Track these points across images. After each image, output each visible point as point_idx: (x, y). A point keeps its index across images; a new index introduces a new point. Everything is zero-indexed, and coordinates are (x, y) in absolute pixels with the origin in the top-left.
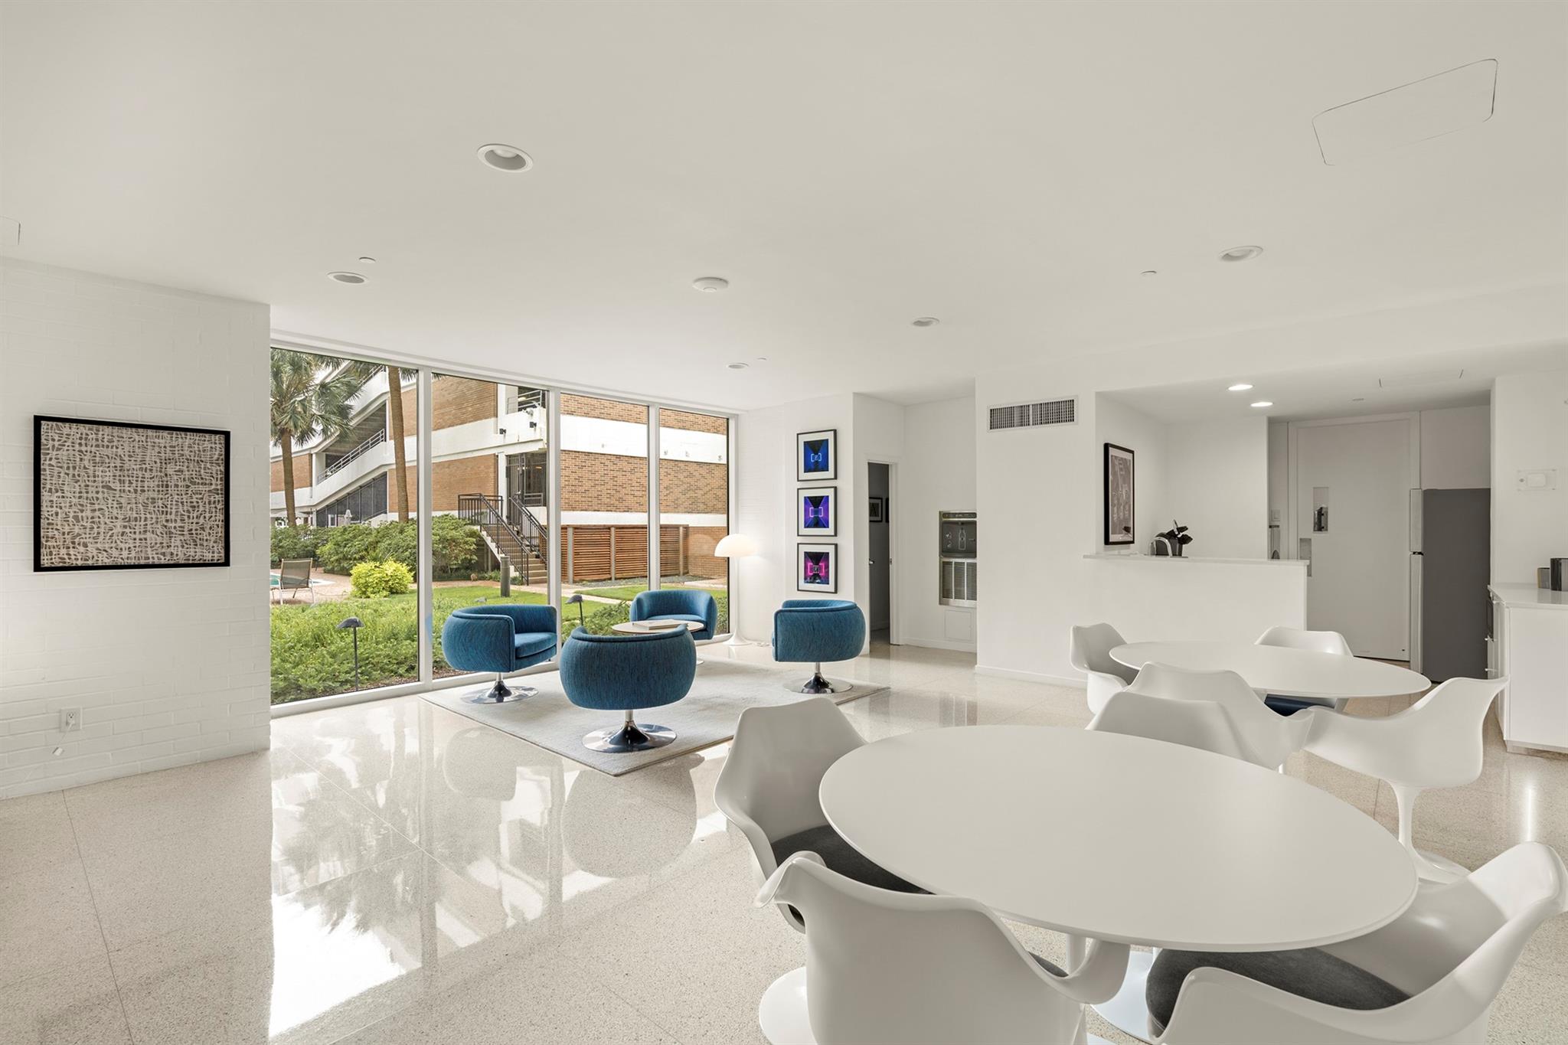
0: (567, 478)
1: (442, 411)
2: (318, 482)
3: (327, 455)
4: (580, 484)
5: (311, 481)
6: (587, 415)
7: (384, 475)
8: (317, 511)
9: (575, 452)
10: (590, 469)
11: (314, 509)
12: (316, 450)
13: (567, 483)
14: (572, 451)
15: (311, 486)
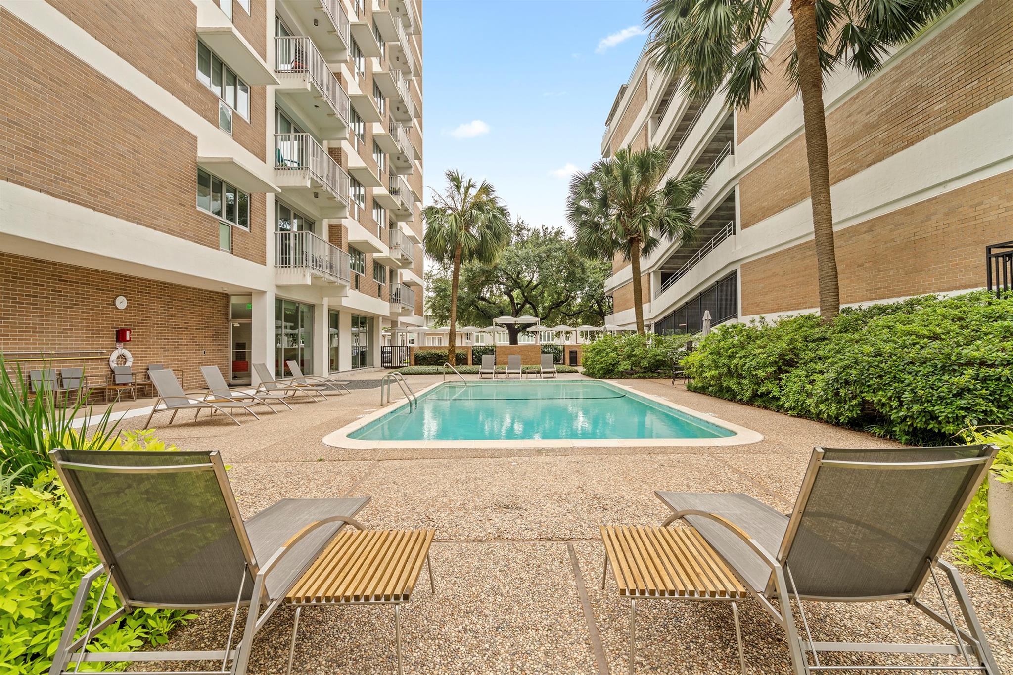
1: (848, 150)
2: (656, 297)
3: (662, 273)
5: (650, 297)
7: (734, 274)
8: (656, 323)
11: (653, 322)
12: (654, 269)
15: (650, 301)
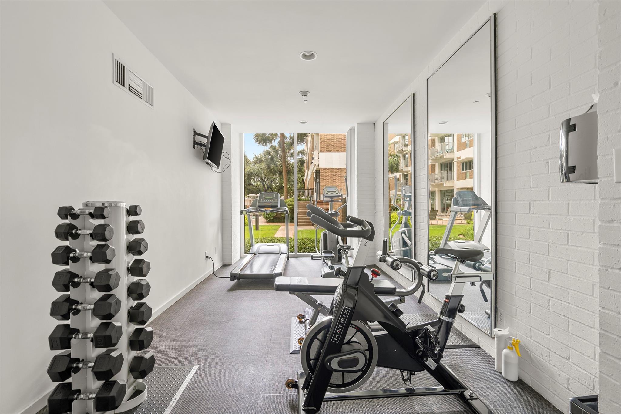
0: (328, 180)
4: (334, 182)
6: (338, 151)
9: (332, 168)
10: (339, 175)
13: (328, 182)
14: (330, 168)
